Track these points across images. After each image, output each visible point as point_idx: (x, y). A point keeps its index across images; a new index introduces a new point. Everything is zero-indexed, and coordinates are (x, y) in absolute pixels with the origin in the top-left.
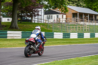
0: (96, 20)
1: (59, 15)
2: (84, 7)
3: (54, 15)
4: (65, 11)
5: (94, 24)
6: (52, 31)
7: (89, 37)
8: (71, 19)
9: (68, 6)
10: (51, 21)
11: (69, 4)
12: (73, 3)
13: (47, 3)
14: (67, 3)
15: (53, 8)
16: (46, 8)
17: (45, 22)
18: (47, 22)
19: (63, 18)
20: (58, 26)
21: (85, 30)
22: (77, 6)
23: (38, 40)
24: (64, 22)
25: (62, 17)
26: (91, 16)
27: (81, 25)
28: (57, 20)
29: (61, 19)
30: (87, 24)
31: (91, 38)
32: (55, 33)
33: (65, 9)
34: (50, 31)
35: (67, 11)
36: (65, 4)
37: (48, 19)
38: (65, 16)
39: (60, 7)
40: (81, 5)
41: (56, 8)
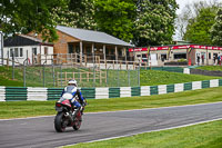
0: (120, 57)
1: (38, 47)
2: (93, 29)
3: (25, 48)
4: (52, 38)
5: (117, 66)
6: (22, 84)
7: (107, 97)
8: (65, 56)
9: (59, 28)
10: (20, 60)
11: (60, 22)
12: (70, 21)
13: (8, 19)
14: (56, 20)
15: (24, 32)
16: (7, 32)
17: (5, 63)
18: (11, 64)
19: (46, 55)
20: (37, 73)
21: (98, 81)
22: (79, 26)
23: (75, 103)
24: (49, 62)
25: (46, 52)
26: (110, 48)
27: (89, 70)
28: (34, 59)
29: (43, 57)
30: (102, 66)
31: (112, 99)
32: (29, 89)
33: (52, 33)
34: (17, 84)
35: (55, 38)
36: (51, 23)
37: (12, 56)
38: (51, 50)
39: (40, 30)
40: (87, 25)
41: (30, 30)
